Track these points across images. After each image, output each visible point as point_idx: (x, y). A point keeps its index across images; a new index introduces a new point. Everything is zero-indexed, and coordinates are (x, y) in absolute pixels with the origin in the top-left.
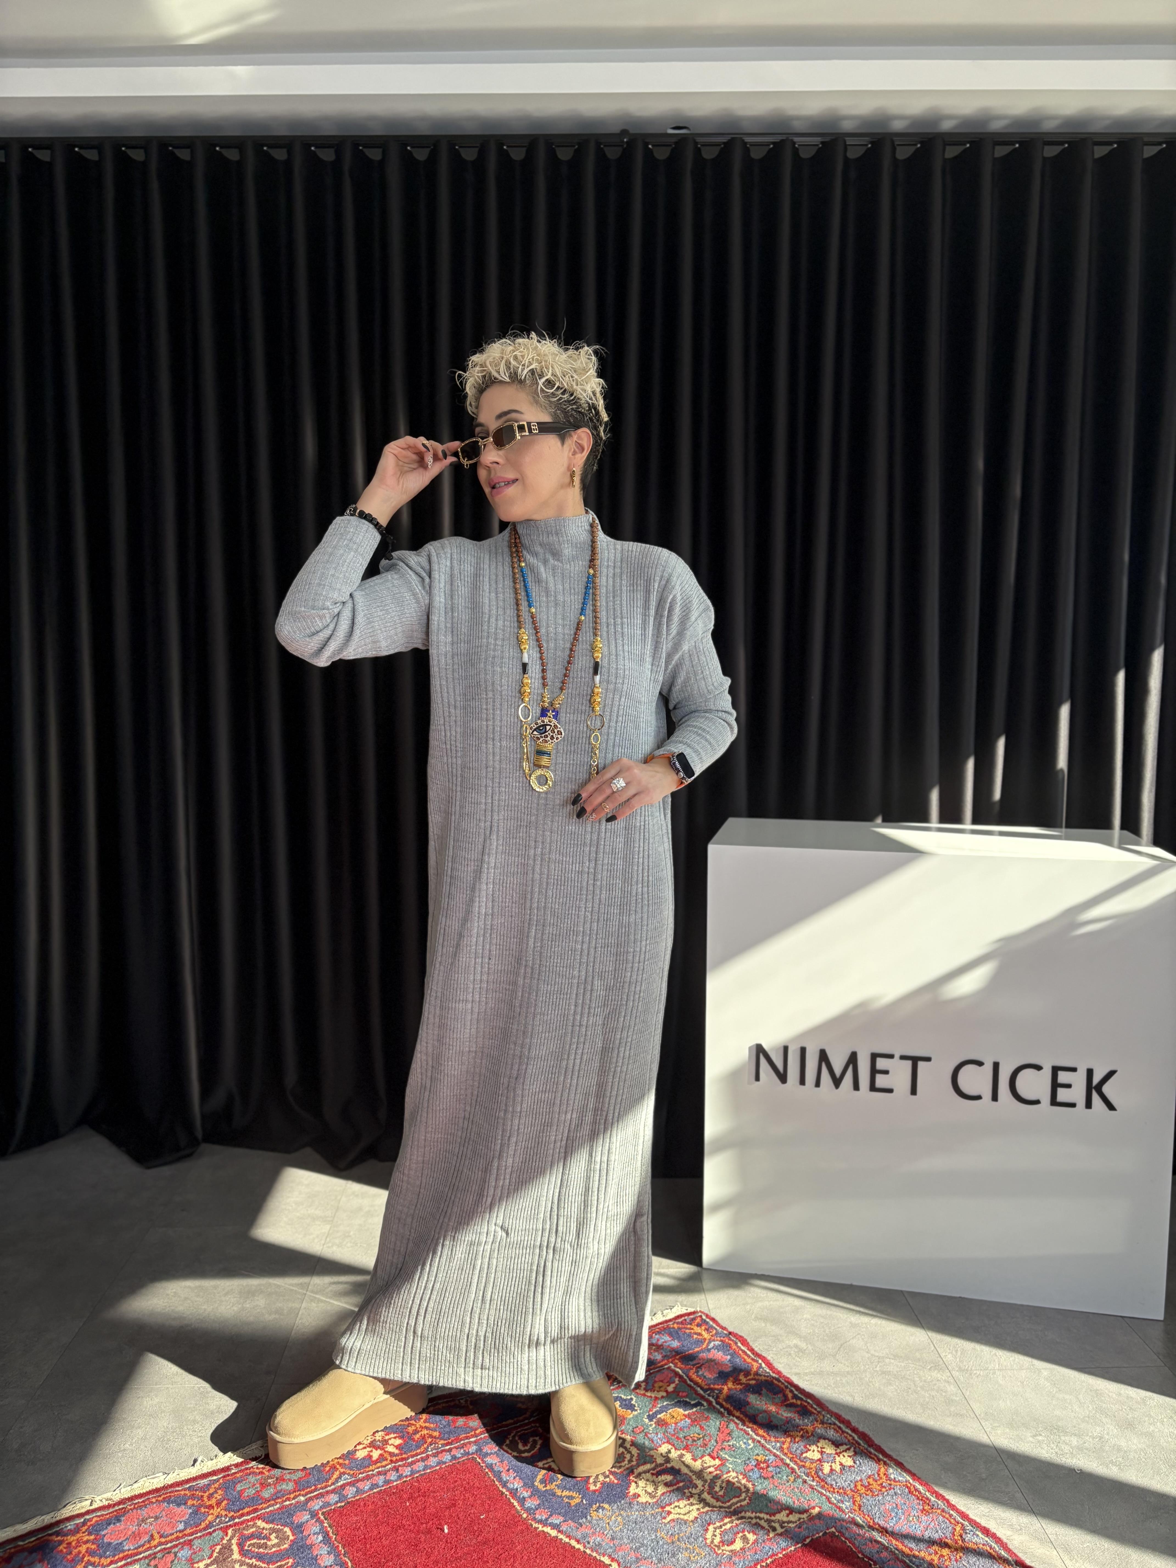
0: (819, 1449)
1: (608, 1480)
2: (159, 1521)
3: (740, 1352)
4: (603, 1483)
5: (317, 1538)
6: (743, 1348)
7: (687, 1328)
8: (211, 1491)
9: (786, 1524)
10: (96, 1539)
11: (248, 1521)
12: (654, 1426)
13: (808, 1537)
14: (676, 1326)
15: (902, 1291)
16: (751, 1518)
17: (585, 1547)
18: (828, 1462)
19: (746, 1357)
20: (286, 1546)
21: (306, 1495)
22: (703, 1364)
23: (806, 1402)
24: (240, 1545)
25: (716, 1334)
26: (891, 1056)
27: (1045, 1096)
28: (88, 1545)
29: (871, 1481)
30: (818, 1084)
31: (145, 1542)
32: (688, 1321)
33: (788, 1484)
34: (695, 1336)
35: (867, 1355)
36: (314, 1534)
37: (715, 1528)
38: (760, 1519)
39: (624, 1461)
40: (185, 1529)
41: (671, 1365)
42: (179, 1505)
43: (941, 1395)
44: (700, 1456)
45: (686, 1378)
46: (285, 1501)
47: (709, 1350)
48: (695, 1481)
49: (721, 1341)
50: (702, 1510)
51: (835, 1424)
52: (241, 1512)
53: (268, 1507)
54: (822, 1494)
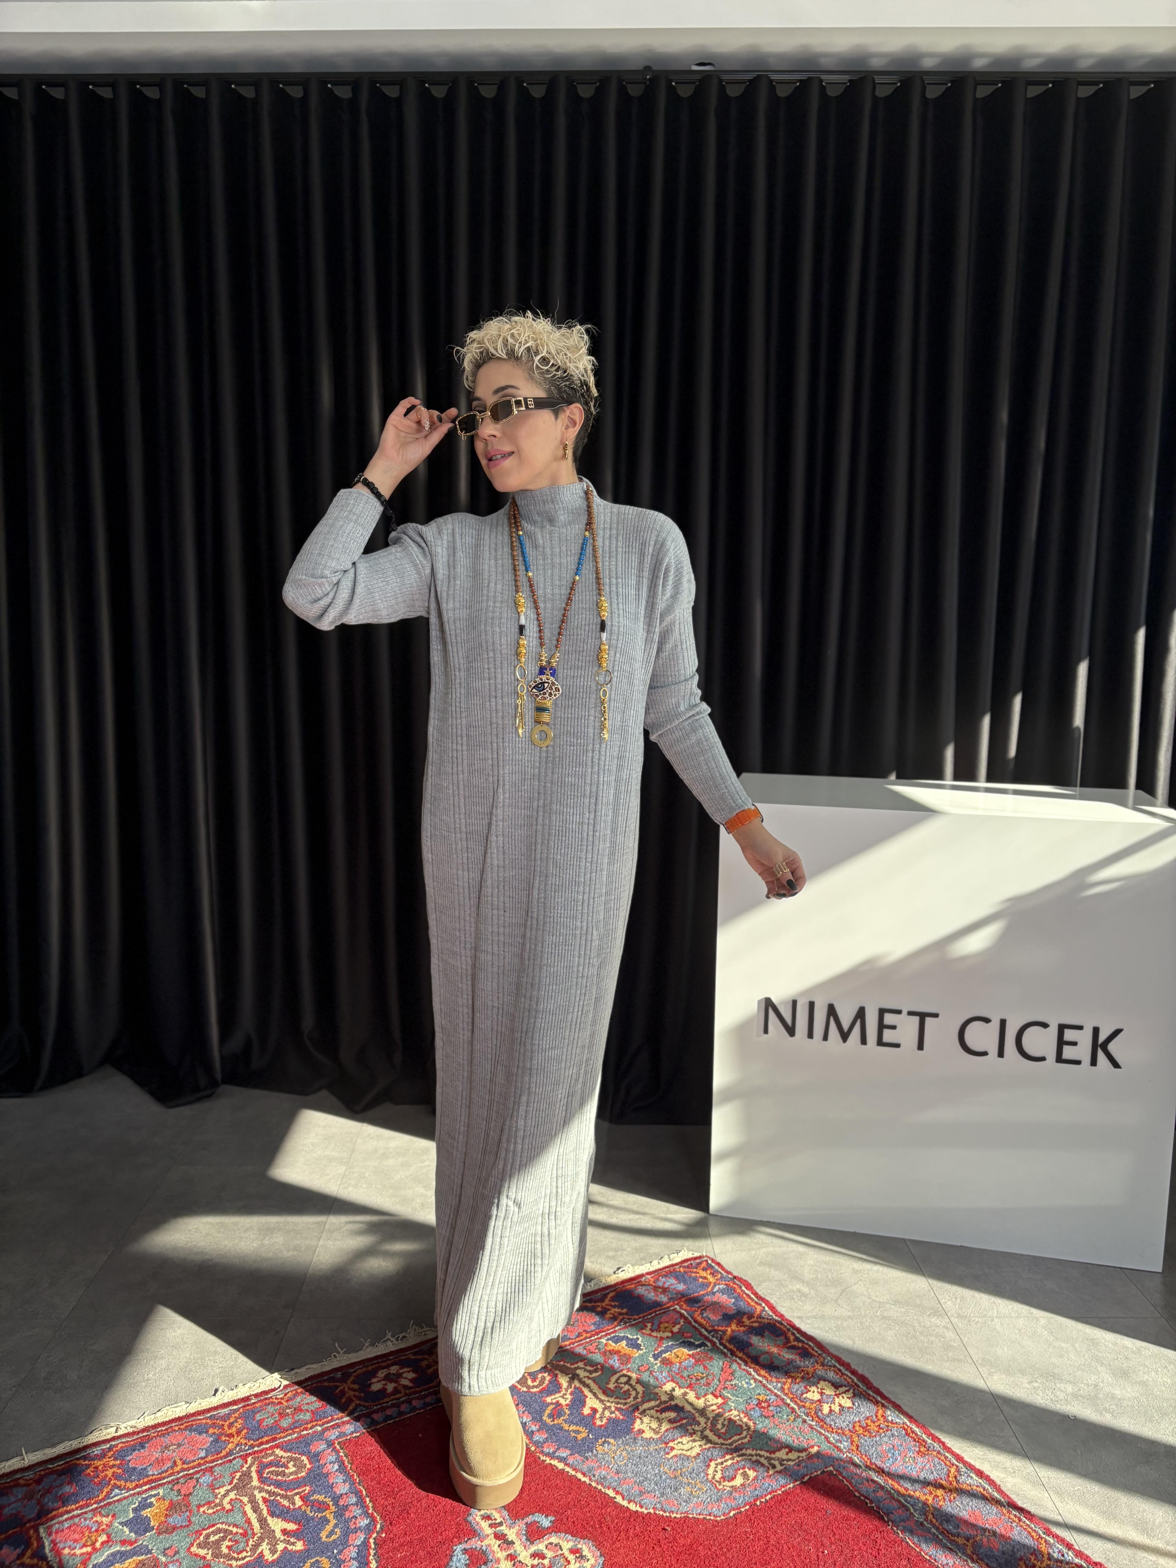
0: (819, 1390)
1: (613, 1415)
2: (181, 1449)
3: (744, 1296)
4: (609, 1419)
5: (333, 1467)
6: (747, 1292)
7: (692, 1272)
8: (232, 1420)
9: (785, 1462)
10: (121, 1464)
11: (267, 1449)
12: (659, 1364)
13: (807, 1475)
14: (682, 1269)
15: (904, 1239)
16: (752, 1455)
17: (590, 1480)
18: (827, 1403)
19: (750, 1301)
20: (303, 1474)
21: (323, 1424)
22: (708, 1307)
23: (807, 1344)
24: (260, 1473)
25: (721, 1277)
26: (899, 1012)
27: (1051, 1053)
28: (114, 1469)
29: (869, 1422)
30: (825, 1038)
31: (168, 1468)
32: (694, 1265)
33: (787, 1423)
34: (701, 1280)
35: (868, 1301)
36: (330, 1463)
37: (717, 1464)
38: (761, 1456)
39: (629, 1398)
40: (206, 1457)
41: (676, 1306)
42: (200, 1433)
43: (940, 1340)
44: (703, 1394)
45: (690, 1319)
46: (303, 1431)
47: (714, 1294)
48: (697, 1419)
49: (726, 1285)
50: (704, 1447)
51: (835, 1366)
52: (260, 1441)
53: (286, 1436)
54: (821, 1433)
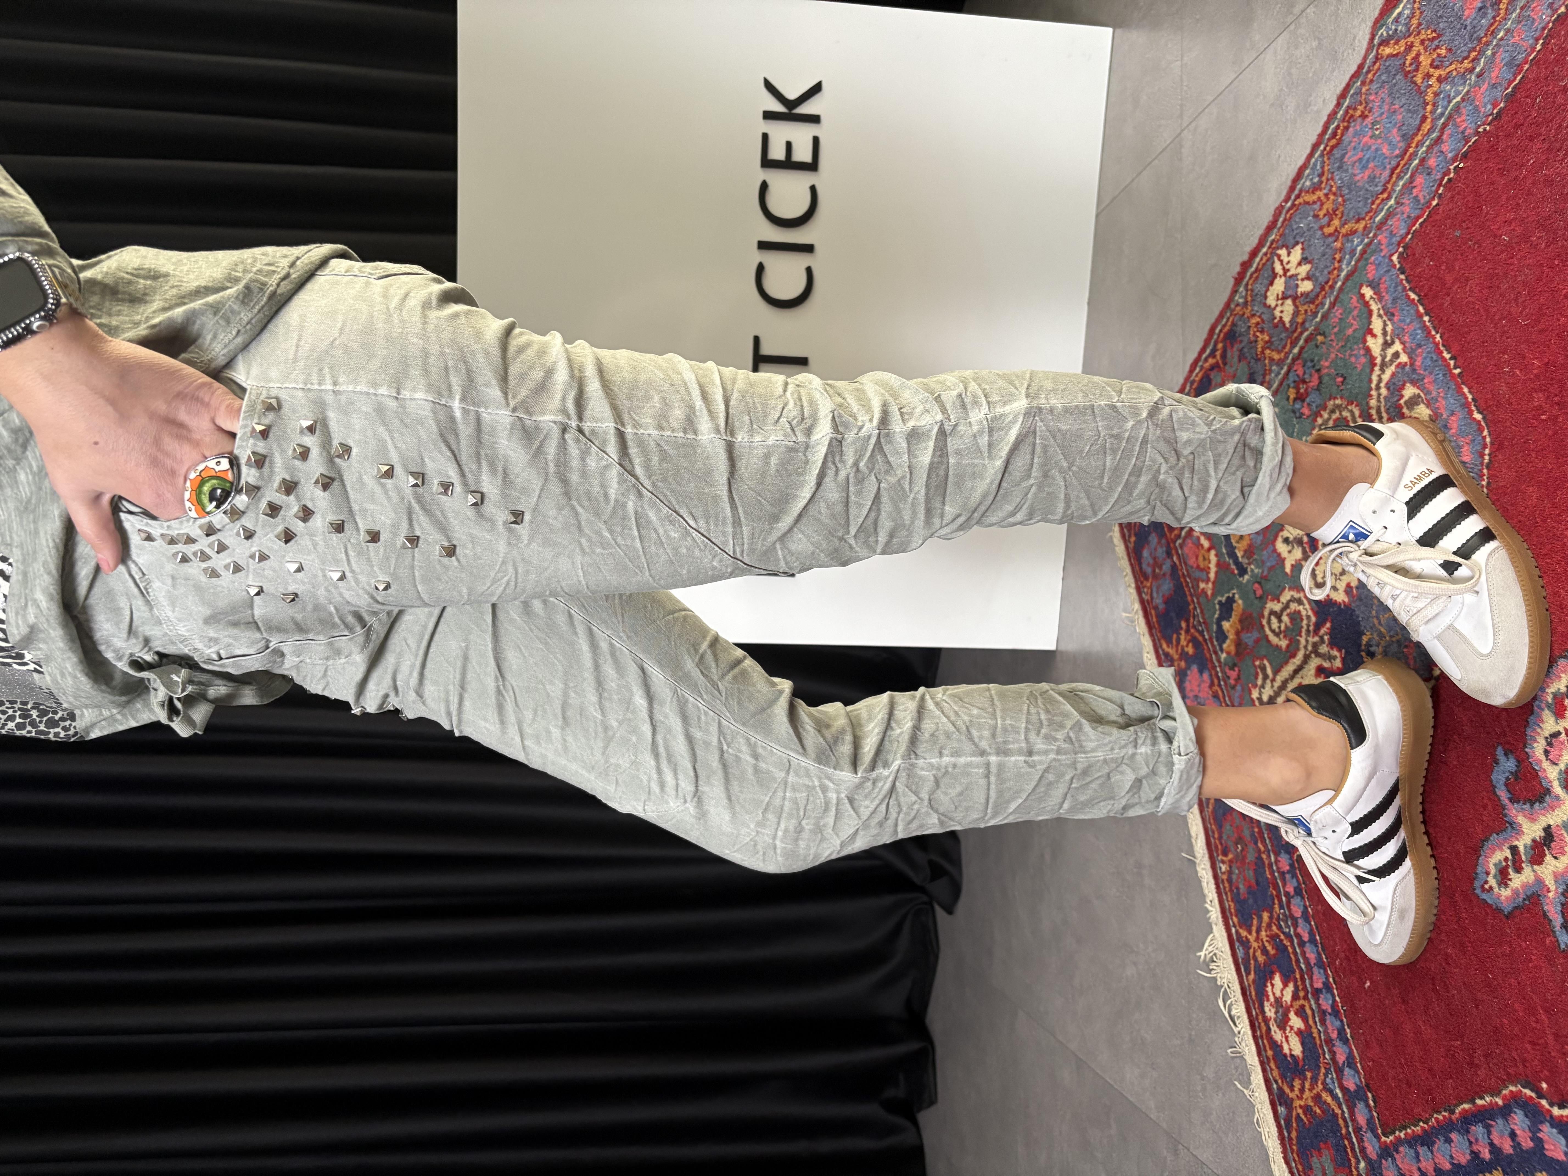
0: (1280, 302)
5: (1424, 1157)
16: (1379, 395)
18: (1297, 286)
23: (1219, 335)
38: (1380, 380)
51: (1247, 285)
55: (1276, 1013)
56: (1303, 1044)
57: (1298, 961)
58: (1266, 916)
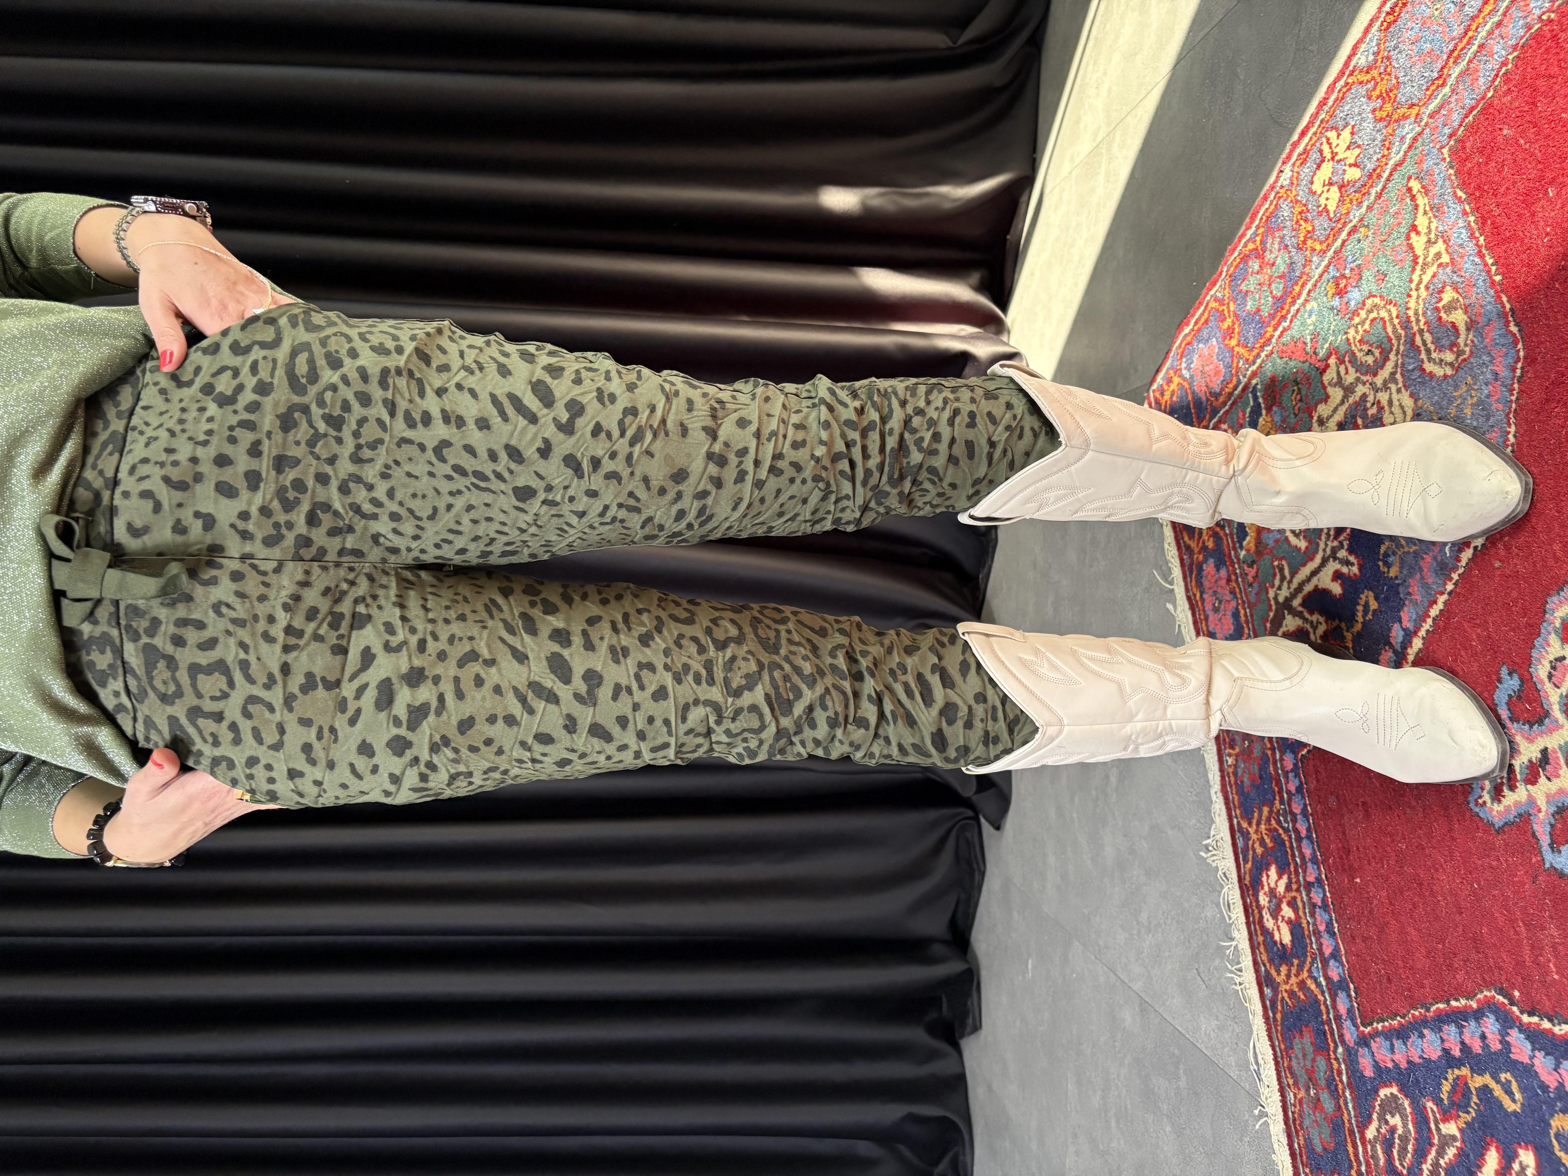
0: (1326, 188)
5: (1399, 1049)
11: (1365, 1151)
36: (1392, 1051)
37: (1430, 359)
38: (1420, 282)
46: (1342, 1079)
48: (1357, 399)
50: (1400, 385)
53: (1349, 1112)
55: (1270, 902)
56: (1292, 934)
57: (1293, 855)
58: (1266, 810)
